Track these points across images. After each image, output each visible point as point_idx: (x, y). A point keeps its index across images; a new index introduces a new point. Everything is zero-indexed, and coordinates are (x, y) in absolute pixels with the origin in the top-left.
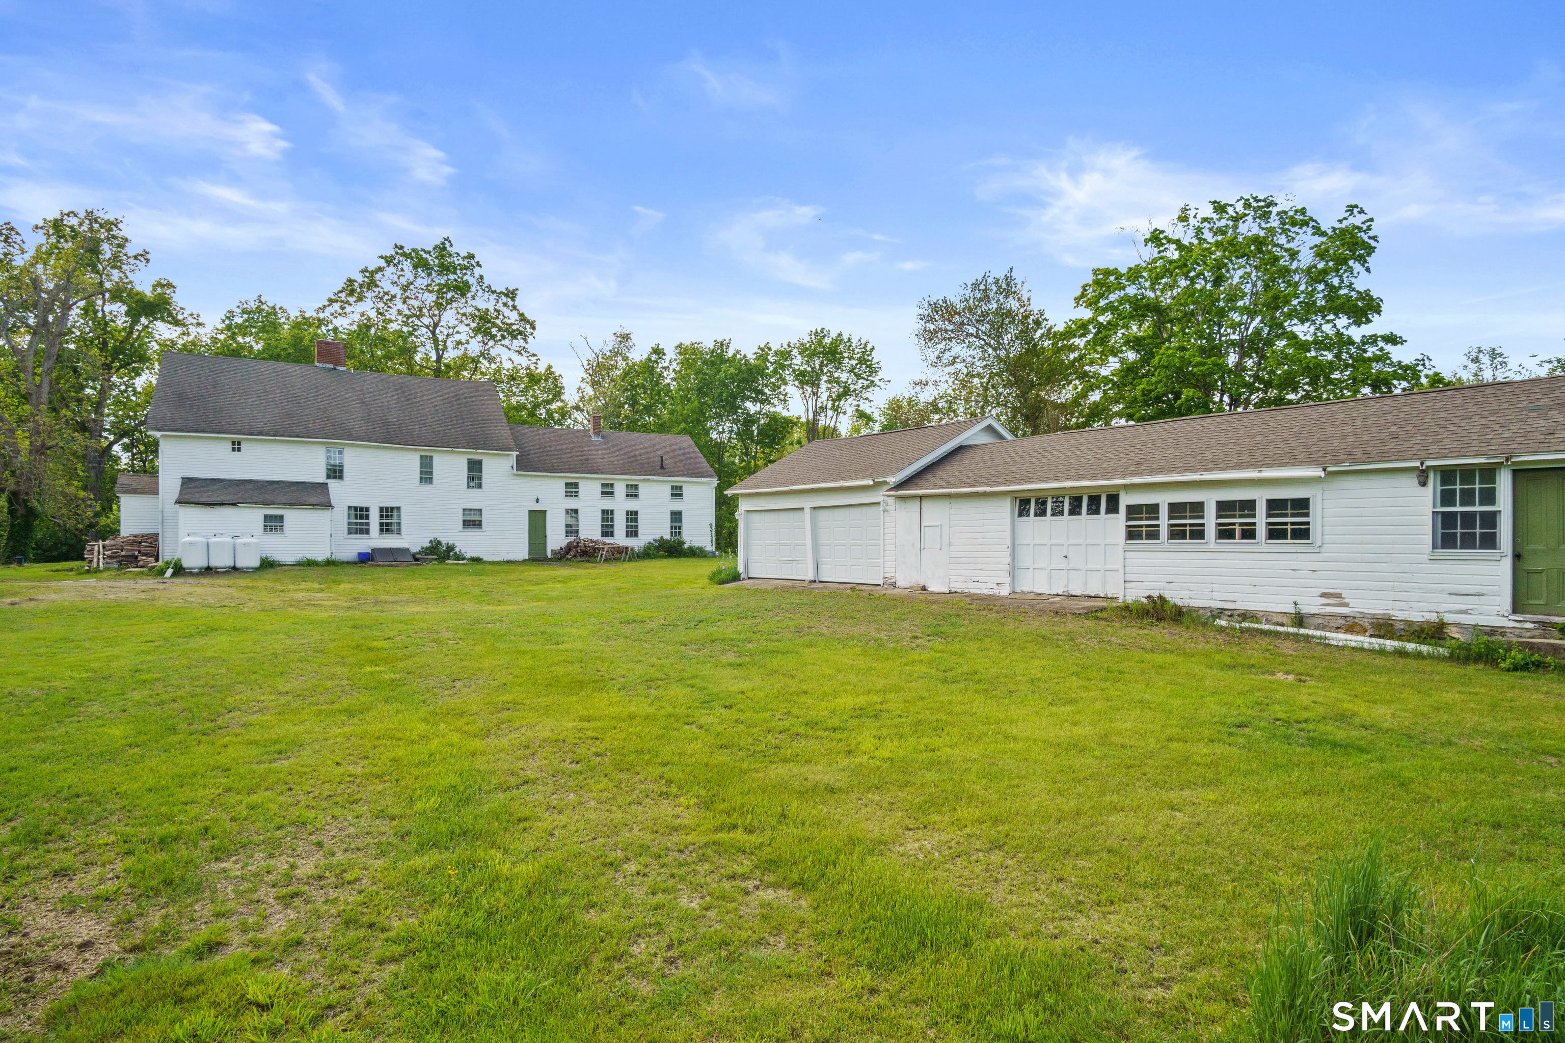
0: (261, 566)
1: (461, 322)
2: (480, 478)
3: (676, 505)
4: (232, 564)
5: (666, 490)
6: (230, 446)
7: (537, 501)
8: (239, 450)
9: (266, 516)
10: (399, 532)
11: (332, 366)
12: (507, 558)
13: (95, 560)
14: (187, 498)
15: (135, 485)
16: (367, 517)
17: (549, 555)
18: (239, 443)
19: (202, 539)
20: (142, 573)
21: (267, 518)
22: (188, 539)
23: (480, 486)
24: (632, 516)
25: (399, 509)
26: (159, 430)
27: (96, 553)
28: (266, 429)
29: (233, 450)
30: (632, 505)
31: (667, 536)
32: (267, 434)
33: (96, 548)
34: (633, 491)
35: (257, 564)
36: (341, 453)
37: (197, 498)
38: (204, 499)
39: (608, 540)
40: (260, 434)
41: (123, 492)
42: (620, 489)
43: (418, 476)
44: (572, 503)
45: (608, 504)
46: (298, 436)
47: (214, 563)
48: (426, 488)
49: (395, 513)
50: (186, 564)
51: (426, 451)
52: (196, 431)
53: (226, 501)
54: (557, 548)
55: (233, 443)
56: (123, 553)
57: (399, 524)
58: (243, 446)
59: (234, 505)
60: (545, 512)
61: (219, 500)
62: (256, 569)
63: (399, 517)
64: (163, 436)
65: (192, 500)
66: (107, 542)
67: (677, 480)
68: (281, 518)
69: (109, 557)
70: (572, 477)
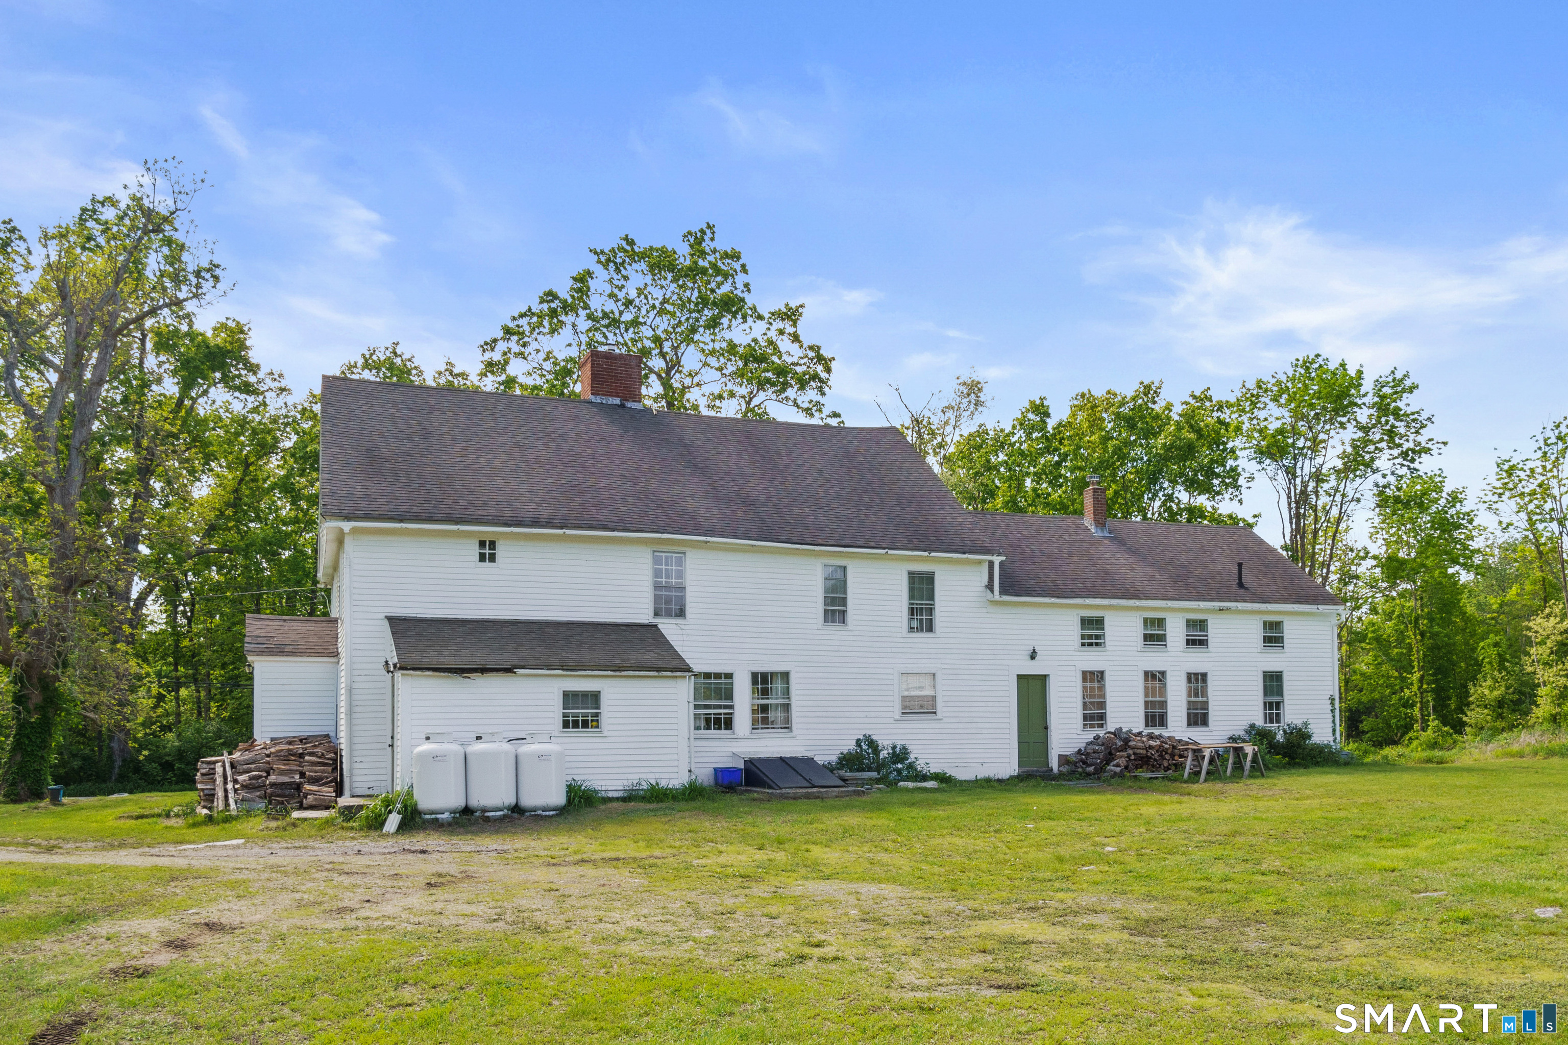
0: (570, 801)
1: (706, 364)
2: (930, 611)
3: (1273, 661)
4: (510, 800)
5: (1253, 630)
6: (475, 550)
7: (1033, 656)
8: (492, 558)
9: (566, 695)
10: (787, 725)
11: (617, 401)
12: (982, 773)
13: (220, 793)
14: (415, 657)
15: (279, 639)
16: (730, 696)
17: (1054, 764)
18: (493, 545)
19: (455, 747)
20: (329, 822)
21: (570, 698)
22: (426, 747)
23: (930, 629)
24: (1198, 681)
25: (786, 676)
26: (348, 518)
27: (219, 780)
28: (545, 513)
29: (482, 558)
30: (1197, 661)
31: (1260, 722)
32: (549, 524)
33: (219, 769)
34: (1197, 634)
35: (558, 798)
36: (680, 562)
37: (432, 657)
38: (448, 660)
39: (1157, 731)
40: (535, 523)
41: (261, 653)
42: (1176, 631)
43: (820, 608)
44: (1092, 660)
45: (1155, 660)
46: (605, 528)
47: (479, 800)
48: (834, 632)
49: (778, 685)
50: (426, 801)
51: (832, 556)
52: (418, 519)
53: (491, 663)
54: (1070, 750)
55: (482, 544)
56: (273, 778)
57: (787, 707)
58: (500, 552)
59: (509, 670)
60: (1044, 678)
61: (478, 662)
62: (562, 811)
63: (787, 692)
64: (354, 531)
65: (425, 662)
66: (237, 755)
67: (1275, 610)
68: (594, 698)
69: (244, 787)
70: (1093, 606)
